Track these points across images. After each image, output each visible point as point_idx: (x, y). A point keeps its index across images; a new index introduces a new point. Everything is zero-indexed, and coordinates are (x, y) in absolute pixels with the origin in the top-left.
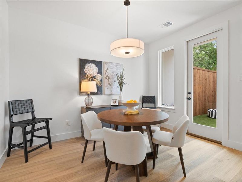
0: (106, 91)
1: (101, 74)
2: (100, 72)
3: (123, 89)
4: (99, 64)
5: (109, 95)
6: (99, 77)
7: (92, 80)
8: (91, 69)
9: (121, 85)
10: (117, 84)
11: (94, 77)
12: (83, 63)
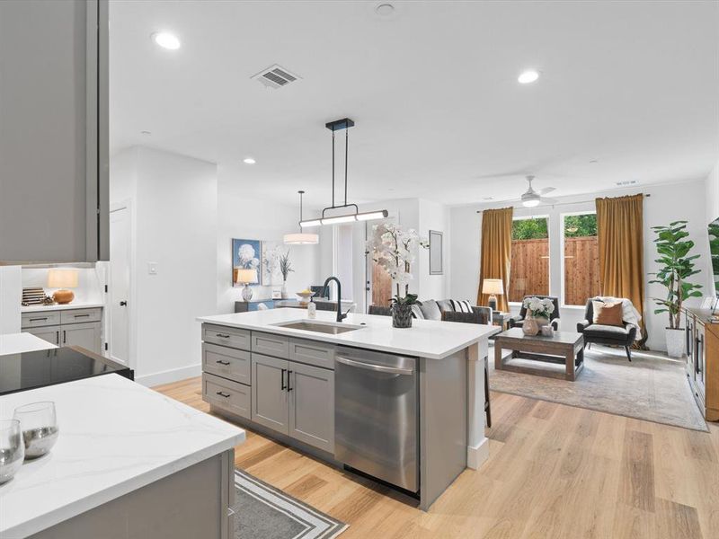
0: (266, 281)
1: (258, 258)
2: (257, 256)
3: (287, 279)
4: (255, 244)
5: (268, 286)
6: (256, 261)
7: (249, 268)
8: (247, 252)
9: (285, 273)
10: (278, 270)
11: (250, 262)
12: (237, 244)
